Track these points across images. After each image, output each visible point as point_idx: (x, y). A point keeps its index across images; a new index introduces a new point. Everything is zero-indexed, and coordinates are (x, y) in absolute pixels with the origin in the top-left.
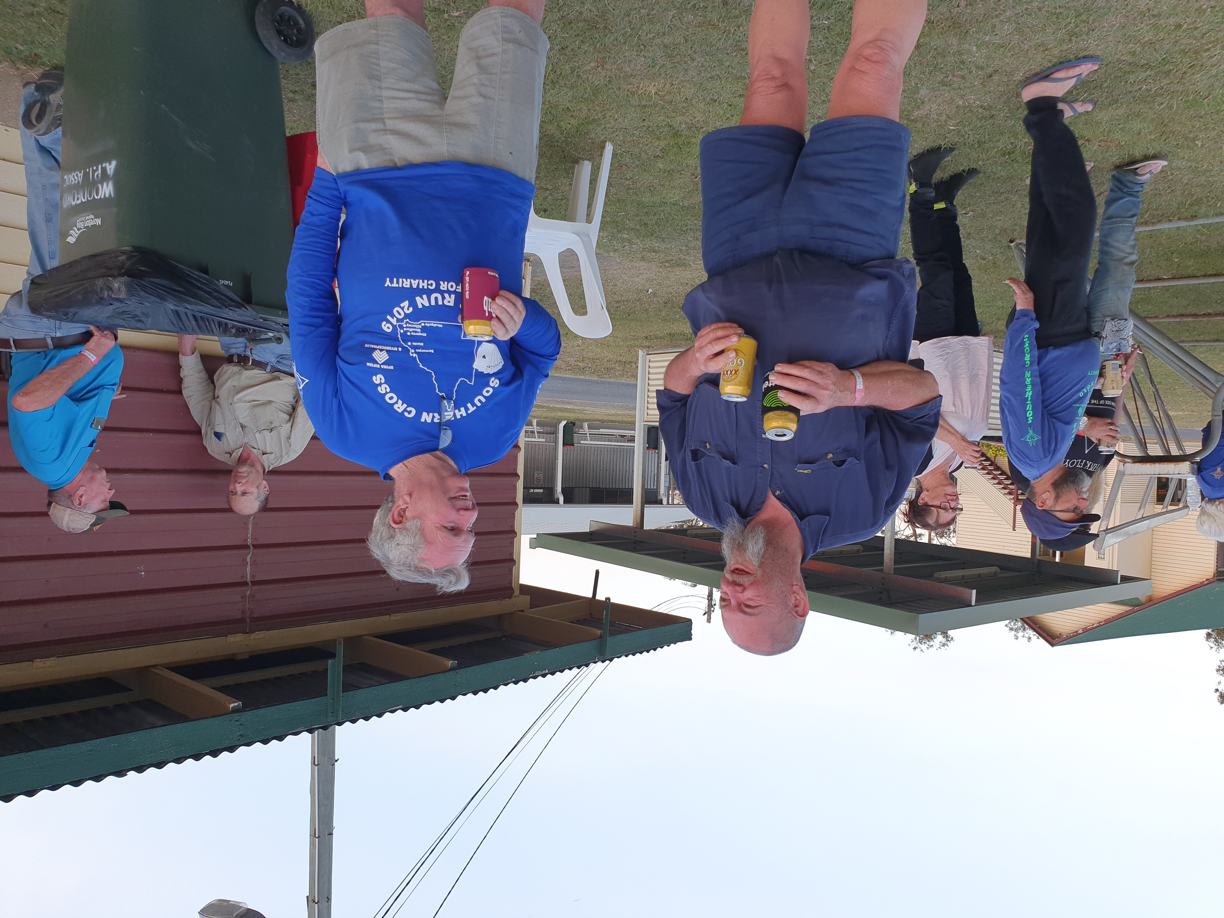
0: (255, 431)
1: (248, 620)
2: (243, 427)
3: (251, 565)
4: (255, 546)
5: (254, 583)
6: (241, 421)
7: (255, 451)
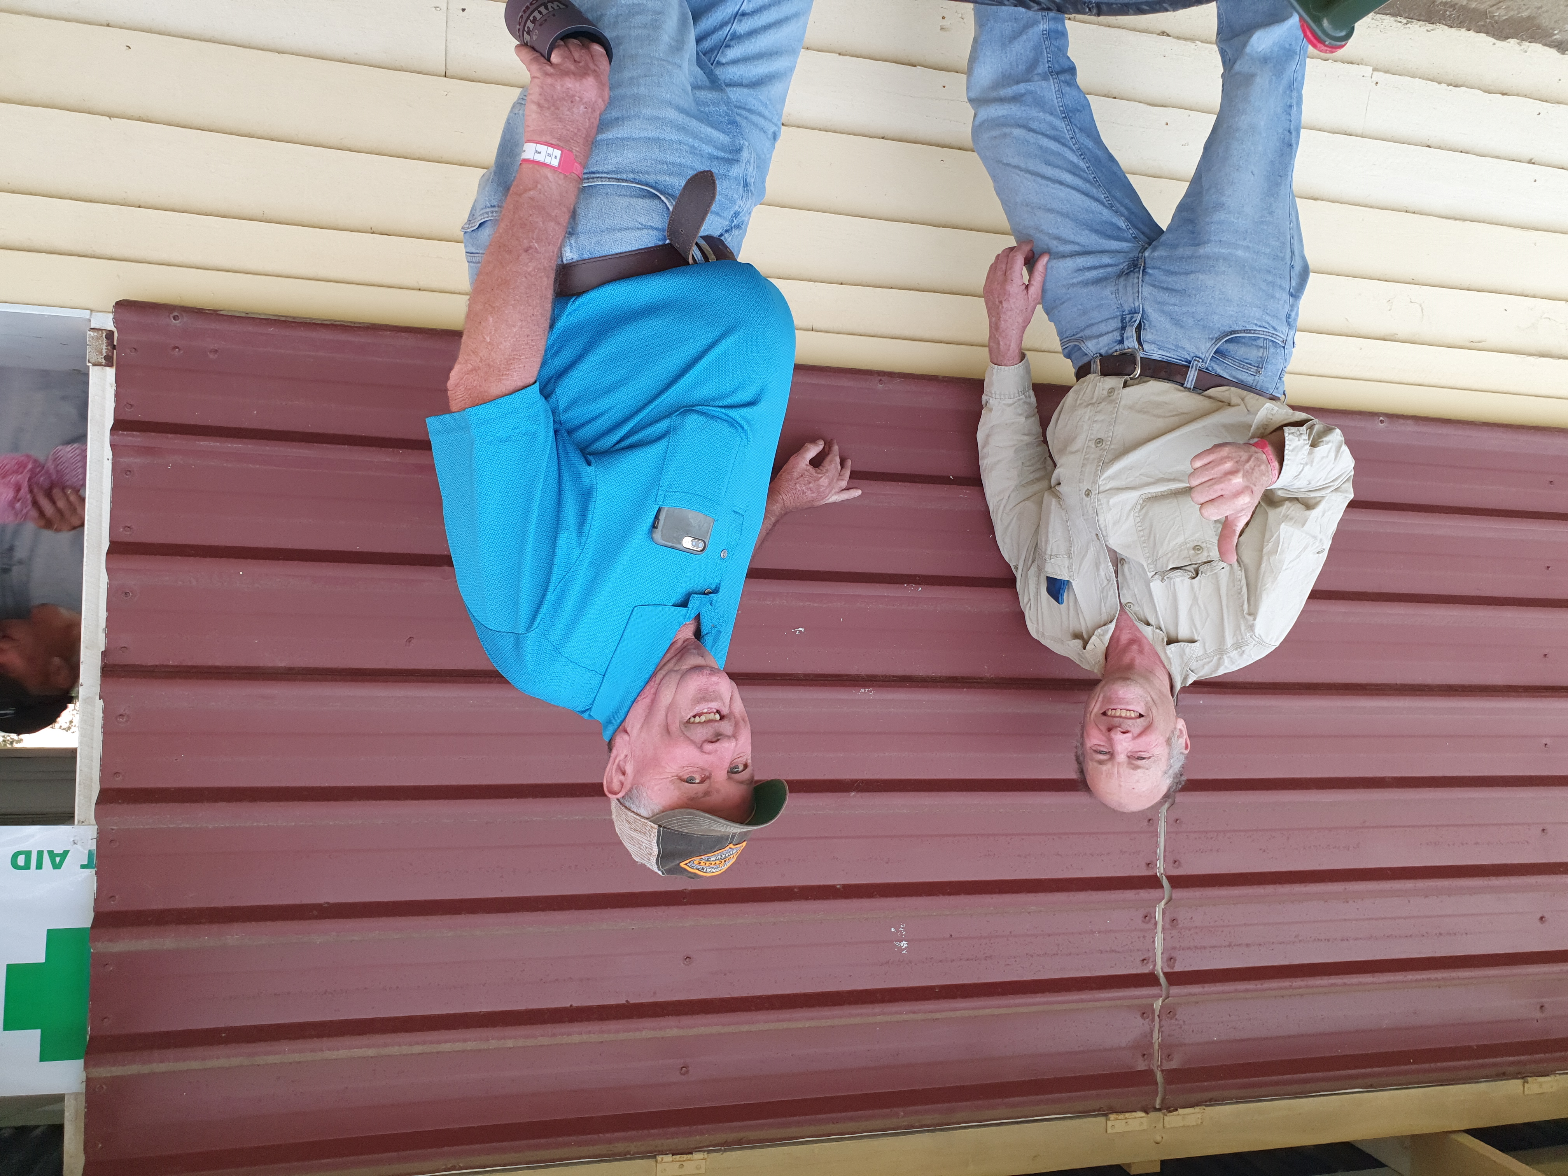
0: (1150, 575)
1: (1159, 1077)
2: (1118, 561)
3: (1163, 929)
4: (1178, 882)
5: (1176, 978)
6: (1115, 542)
7: (1147, 631)
